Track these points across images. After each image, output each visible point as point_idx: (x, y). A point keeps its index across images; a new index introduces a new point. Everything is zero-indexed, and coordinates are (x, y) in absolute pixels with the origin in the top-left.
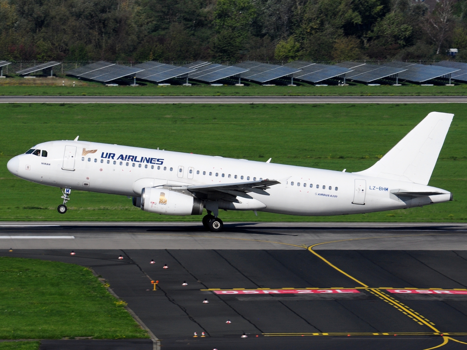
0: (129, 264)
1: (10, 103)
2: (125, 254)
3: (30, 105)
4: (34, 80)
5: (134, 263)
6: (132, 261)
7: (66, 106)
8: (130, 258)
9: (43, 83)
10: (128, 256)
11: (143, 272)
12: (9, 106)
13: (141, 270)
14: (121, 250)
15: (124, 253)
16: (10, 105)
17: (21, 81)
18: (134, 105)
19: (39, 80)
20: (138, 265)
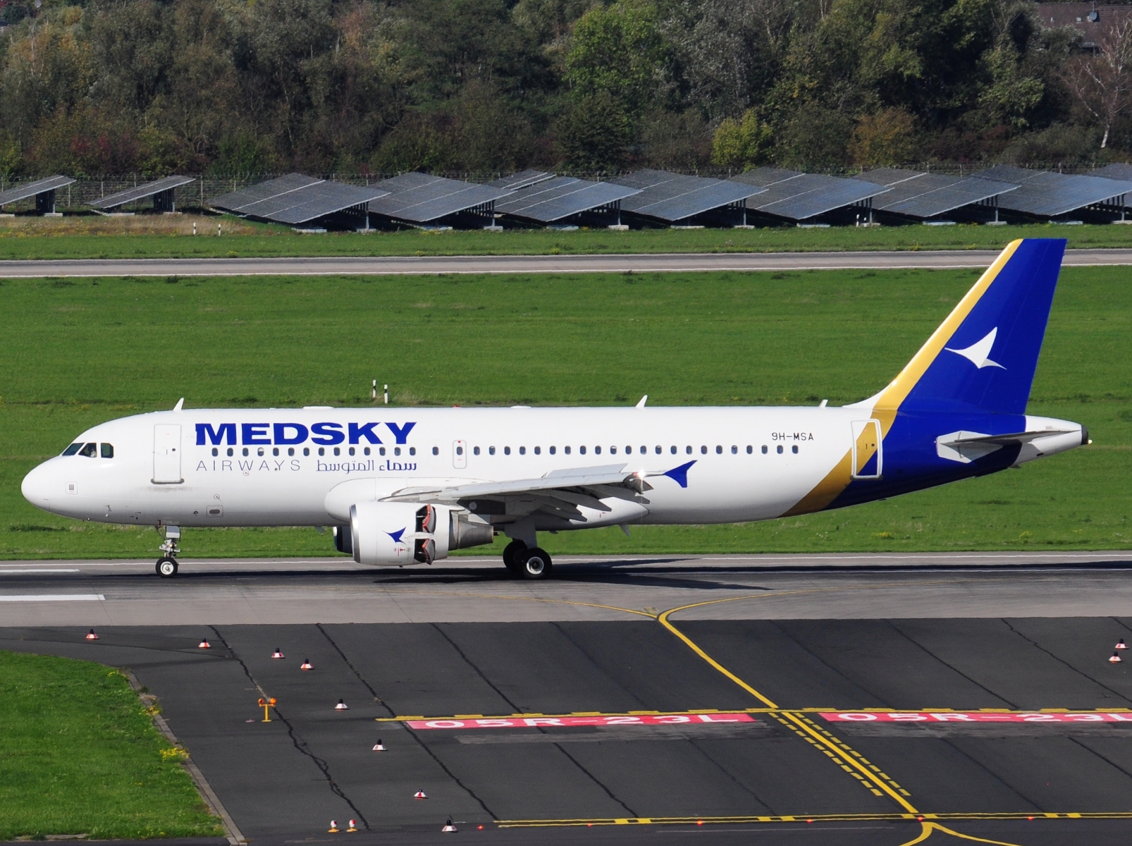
0: (222, 659)
1: (47, 278)
2: (219, 635)
3: (95, 282)
4: (129, 221)
5: (234, 657)
6: (232, 652)
7: (182, 283)
8: (227, 646)
9: (146, 229)
10: (224, 642)
11: (251, 679)
12: (46, 284)
13: (247, 673)
14: (210, 626)
15: (217, 633)
16: (48, 281)
17: (98, 225)
18: (344, 277)
19: (140, 221)
20: (242, 663)
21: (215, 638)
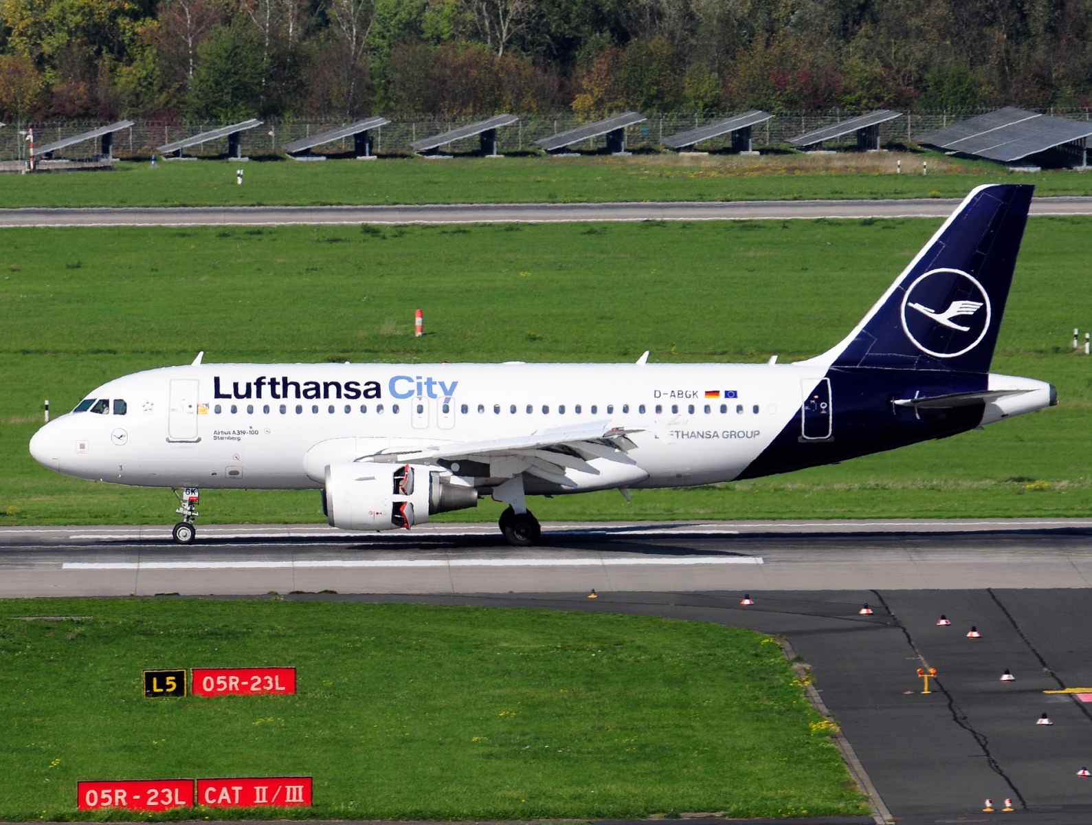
0: (885, 625)
1: (734, 221)
2: (881, 602)
3: (785, 224)
5: (897, 624)
6: (895, 619)
8: (890, 613)
10: (887, 608)
11: (913, 647)
12: (732, 227)
13: (910, 641)
14: (873, 591)
15: (881, 599)
16: (735, 225)
20: (904, 630)
21: (878, 603)
